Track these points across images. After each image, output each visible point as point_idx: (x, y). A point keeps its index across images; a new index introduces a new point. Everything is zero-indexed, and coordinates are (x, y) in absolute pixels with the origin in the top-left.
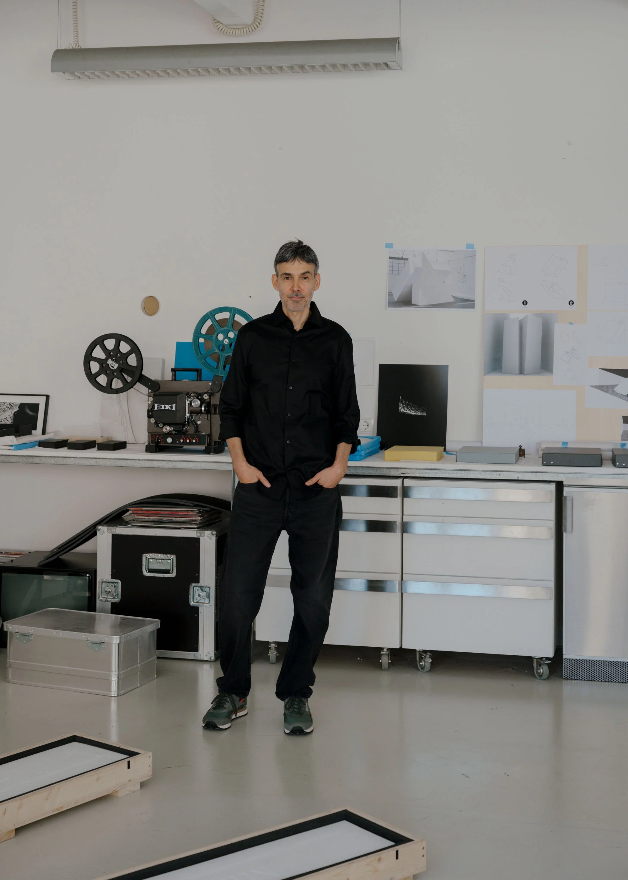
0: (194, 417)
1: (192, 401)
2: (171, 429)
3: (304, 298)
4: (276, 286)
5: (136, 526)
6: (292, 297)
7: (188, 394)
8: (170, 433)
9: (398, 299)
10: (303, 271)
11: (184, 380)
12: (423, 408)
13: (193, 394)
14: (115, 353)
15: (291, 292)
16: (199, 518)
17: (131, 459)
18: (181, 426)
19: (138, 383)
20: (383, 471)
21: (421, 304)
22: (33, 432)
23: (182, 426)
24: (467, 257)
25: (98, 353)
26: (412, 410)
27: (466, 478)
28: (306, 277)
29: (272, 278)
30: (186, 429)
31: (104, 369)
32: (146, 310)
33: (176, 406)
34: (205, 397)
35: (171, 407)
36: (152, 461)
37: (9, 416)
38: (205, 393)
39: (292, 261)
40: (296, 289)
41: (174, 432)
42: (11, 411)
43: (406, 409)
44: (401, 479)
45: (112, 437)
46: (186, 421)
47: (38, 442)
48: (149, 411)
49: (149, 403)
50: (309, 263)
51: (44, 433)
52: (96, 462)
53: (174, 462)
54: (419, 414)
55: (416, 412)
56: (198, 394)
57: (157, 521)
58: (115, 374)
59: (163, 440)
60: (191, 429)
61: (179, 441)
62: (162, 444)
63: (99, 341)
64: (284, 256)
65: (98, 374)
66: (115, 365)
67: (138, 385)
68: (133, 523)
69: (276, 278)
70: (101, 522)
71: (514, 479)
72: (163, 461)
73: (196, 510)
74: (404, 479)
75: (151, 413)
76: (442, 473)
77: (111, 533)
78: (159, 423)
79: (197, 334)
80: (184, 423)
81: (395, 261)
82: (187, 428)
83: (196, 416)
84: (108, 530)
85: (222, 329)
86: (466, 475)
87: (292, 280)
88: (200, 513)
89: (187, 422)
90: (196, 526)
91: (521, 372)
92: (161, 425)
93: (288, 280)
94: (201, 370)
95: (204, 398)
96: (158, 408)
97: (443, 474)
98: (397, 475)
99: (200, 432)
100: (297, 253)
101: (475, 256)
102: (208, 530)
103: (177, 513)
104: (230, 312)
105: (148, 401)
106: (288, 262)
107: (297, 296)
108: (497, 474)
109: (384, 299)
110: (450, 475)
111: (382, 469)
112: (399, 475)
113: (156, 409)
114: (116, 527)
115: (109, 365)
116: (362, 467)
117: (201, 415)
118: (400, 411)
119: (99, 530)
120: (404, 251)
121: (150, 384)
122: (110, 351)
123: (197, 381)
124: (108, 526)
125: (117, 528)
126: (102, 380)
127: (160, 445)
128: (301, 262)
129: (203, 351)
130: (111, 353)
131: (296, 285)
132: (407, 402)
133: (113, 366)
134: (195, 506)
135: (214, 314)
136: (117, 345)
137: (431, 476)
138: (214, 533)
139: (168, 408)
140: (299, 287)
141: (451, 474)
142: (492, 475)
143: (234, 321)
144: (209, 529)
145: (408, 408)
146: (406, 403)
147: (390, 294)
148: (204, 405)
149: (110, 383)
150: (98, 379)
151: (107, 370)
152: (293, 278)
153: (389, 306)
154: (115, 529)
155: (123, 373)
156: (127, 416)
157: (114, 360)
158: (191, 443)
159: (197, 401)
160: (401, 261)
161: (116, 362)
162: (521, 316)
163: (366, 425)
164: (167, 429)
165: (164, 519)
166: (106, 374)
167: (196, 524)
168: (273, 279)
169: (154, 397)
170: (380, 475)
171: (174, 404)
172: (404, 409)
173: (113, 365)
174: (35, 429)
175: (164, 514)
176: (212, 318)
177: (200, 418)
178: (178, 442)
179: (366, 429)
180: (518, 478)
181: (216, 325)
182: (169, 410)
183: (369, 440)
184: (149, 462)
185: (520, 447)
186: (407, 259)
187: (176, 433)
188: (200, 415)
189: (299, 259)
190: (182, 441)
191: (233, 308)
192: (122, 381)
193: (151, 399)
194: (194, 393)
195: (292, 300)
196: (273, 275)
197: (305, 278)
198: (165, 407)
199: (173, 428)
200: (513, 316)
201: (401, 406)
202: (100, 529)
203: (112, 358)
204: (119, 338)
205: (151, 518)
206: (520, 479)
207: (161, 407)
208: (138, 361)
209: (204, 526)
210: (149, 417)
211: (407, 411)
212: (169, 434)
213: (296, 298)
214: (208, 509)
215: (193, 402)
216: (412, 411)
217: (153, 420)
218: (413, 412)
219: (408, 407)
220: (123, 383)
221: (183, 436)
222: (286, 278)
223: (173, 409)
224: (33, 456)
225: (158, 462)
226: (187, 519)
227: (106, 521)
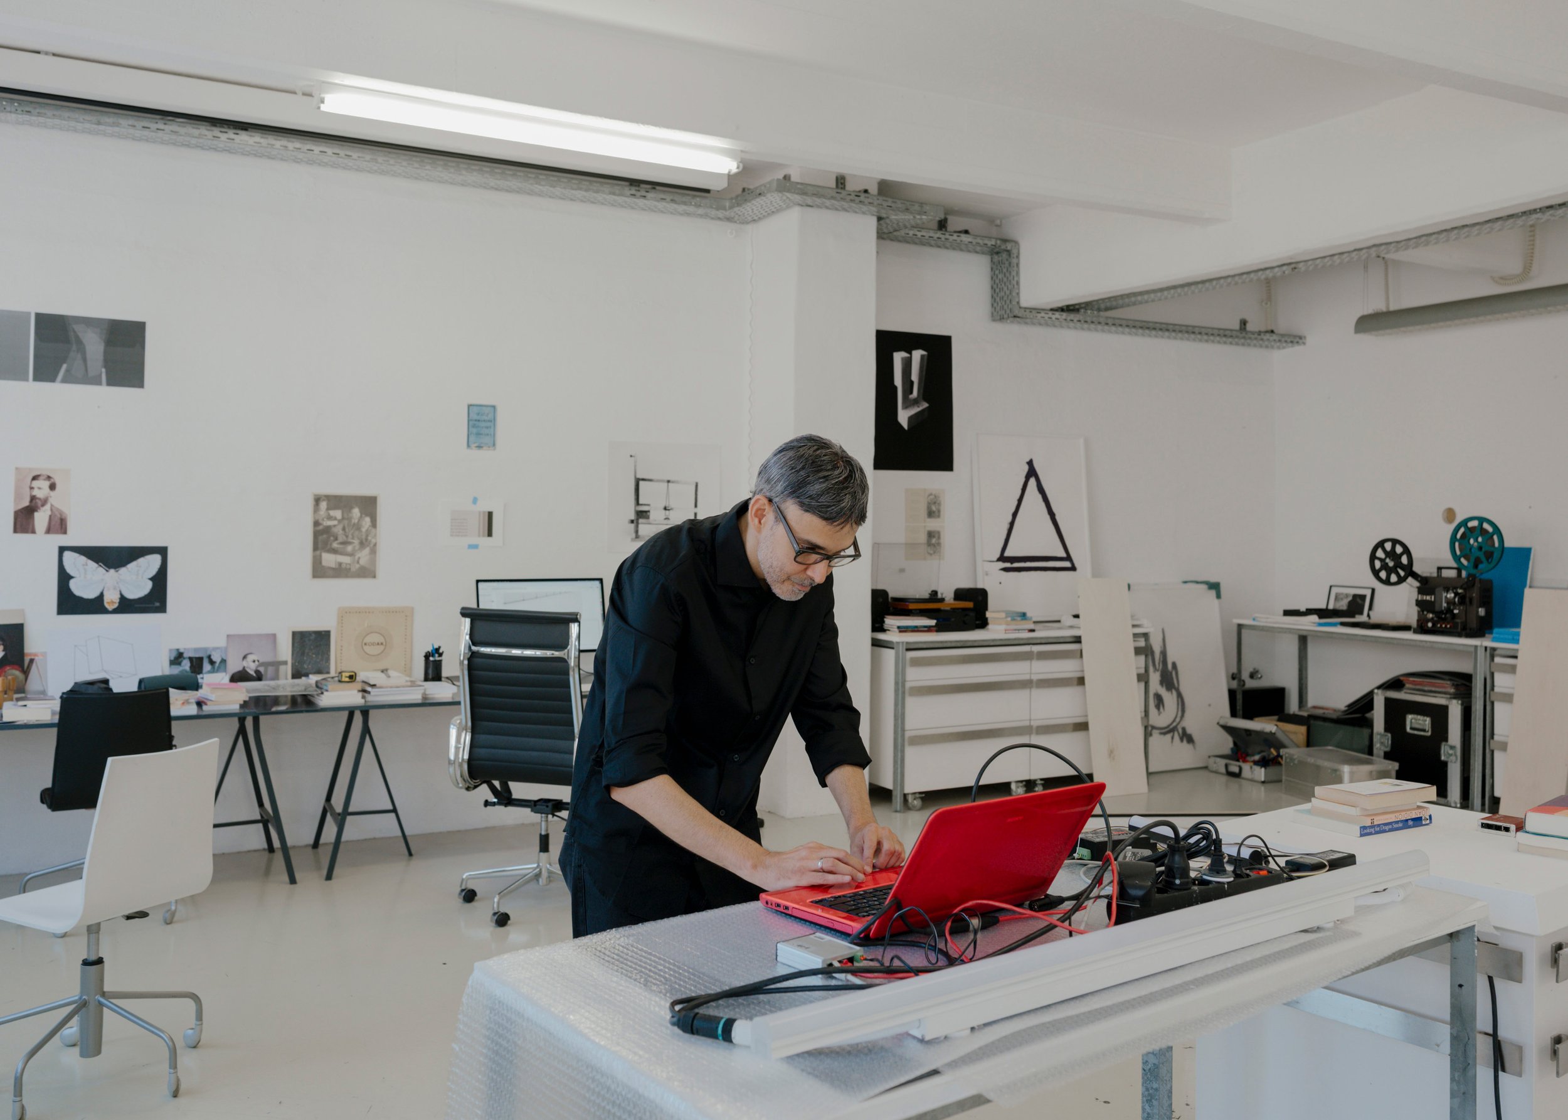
0: (1450, 607)
5: (1408, 692)
7: (1446, 588)
14: (1392, 554)
16: (1453, 690)
17: (1405, 639)
18: (1440, 614)
22: (1360, 614)
25: (1380, 554)
31: (1385, 566)
32: (1446, 520)
34: (1459, 591)
35: (1433, 598)
36: (1420, 641)
37: (1346, 602)
38: (1459, 587)
41: (1435, 618)
42: (1347, 599)
47: (1357, 623)
48: (1417, 601)
51: (1370, 615)
56: (1453, 588)
58: (1392, 570)
59: (1426, 625)
60: (1448, 616)
61: (1439, 625)
62: (1428, 627)
63: (1381, 544)
65: (1380, 570)
67: (1410, 579)
68: (1402, 689)
70: (1378, 687)
72: (1426, 641)
73: (1451, 683)
75: (1418, 603)
77: (1385, 697)
78: (1424, 611)
79: (1454, 538)
80: (1442, 612)
82: (1445, 615)
83: (1452, 605)
84: (1383, 694)
85: (1472, 534)
88: (1454, 685)
89: (1444, 610)
90: (1449, 696)
92: (1425, 613)
94: (1461, 568)
95: (1457, 592)
102: (1456, 700)
103: (1436, 684)
104: (1478, 520)
105: (1416, 592)
113: (1421, 599)
114: (1388, 691)
115: (1388, 563)
117: (1456, 605)
119: (1376, 693)
121: (1418, 578)
122: (1388, 552)
124: (1384, 691)
125: (1390, 692)
126: (1383, 575)
127: (1426, 628)
129: (1458, 553)
130: (1389, 554)
133: (1391, 564)
134: (1450, 680)
135: (1467, 522)
136: (1393, 547)
138: (1460, 702)
139: (1430, 599)
143: (1482, 528)
148: (1457, 597)
149: (1389, 577)
150: (1380, 574)
151: (1387, 567)
154: (1388, 694)
155: (1398, 569)
158: (1447, 628)
159: (1451, 594)
161: (1392, 560)
164: (1431, 616)
165: (1426, 688)
166: (1386, 570)
167: (1449, 694)
169: (1421, 589)
174: (1362, 612)
175: (1427, 685)
176: (1465, 526)
178: (1437, 626)
181: (1468, 531)
184: (1418, 641)
187: (1437, 619)
192: (1397, 576)
193: (1418, 590)
194: (1451, 587)
198: (1427, 597)
199: (1434, 615)
202: (1378, 693)
203: (1390, 558)
204: (1395, 542)
205: (1420, 687)
207: (1425, 597)
208: (1408, 561)
209: (1455, 696)
210: (1417, 605)
212: (1432, 620)
215: (1448, 594)
217: (1419, 608)
220: (1398, 578)
223: (1433, 600)
226: (1443, 690)
227: (1384, 686)
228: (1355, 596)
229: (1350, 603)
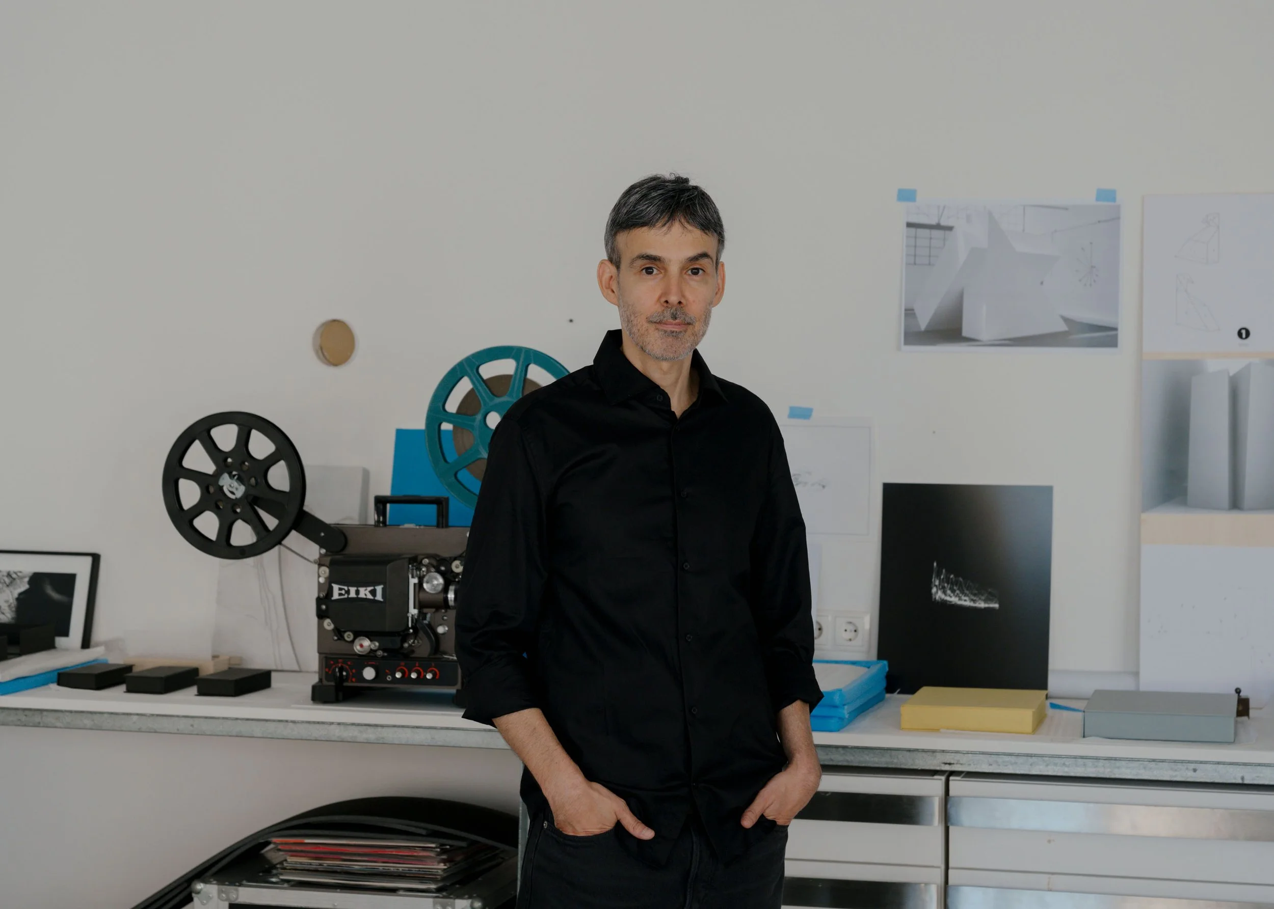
0: (428, 616)
1: (424, 576)
2: (373, 647)
3: (690, 326)
4: (610, 292)
5: (288, 881)
6: (660, 323)
7: (415, 561)
8: (372, 654)
9: (929, 325)
10: (692, 253)
11: (407, 526)
12: (990, 590)
13: (426, 561)
14: (237, 460)
15: (658, 308)
16: (442, 864)
17: (274, 721)
18: (398, 639)
19: (294, 533)
20: (897, 758)
21: (984, 336)
22: (60, 641)
23: (400, 638)
24: (1099, 222)
25: (198, 460)
26: (965, 596)
27: (1108, 776)
28: (698, 269)
29: (599, 271)
30: (410, 646)
31: (212, 498)
32: (326, 354)
33: (384, 590)
34: (457, 567)
35: (373, 593)
36: (326, 726)
37: (7, 601)
38: (455, 559)
39: (665, 224)
40: (673, 299)
41: (380, 653)
42: (11, 592)
43: (949, 592)
44: (943, 778)
45: (241, 659)
46: (410, 625)
47: (56, 674)
48: (319, 601)
49: (322, 580)
50: (707, 231)
51: (86, 643)
52: (192, 726)
53: (379, 729)
54: (982, 605)
55: (974, 601)
56: (438, 561)
57: (339, 870)
58: (238, 510)
59: (353, 673)
60: (421, 646)
61: (393, 676)
62: (352, 682)
63: (200, 431)
64: (642, 211)
65: (197, 510)
66: (237, 489)
67: (294, 539)
68: (281, 874)
69: (611, 269)
70: (202, 873)
71: (1233, 781)
72: (353, 724)
73: (433, 845)
74: (951, 778)
75: (324, 607)
76: (1047, 765)
77: (226, 900)
78: (345, 632)
79: (437, 412)
80: (406, 632)
81: (921, 232)
82: (414, 643)
83: (434, 612)
84: (220, 892)
85: (497, 400)
86: (1109, 770)
87: (661, 275)
88: (444, 851)
89: (412, 628)
90: (433, 886)
91: (1236, 503)
92: (348, 636)
93: (649, 277)
94: (447, 500)
95: (452, 572)
96: (340, 594)
97: (1049, 767)
98: (932, 768)
99: (445, 653)
100: (678, 205)
101: (1119, 218)
102: (460, 897)
103: (388, 851)
104: (517, 359)
105: (319, 576)
106: (654, 226)
107: (675, 318)
108: (1187, 769)
109: (895, 326)
110: (1066, 769)
111: (893, 753)
112: (938, 768)
113: (336, 596)
114: (241, 885)
115: (225, 489)
116: (844, 747)
117: (446, 611)
118: (934, 597)
119: (198, 893)
120: (944, 207)
121: (323, 534)
122: (226, 455)
123: (438, 526)
124: (221, 882)
125: (241, 889)
126: (208, 524)
127: (346, 684)
128: (689, 227)
129: (451, 456)
130: (229, 460)
131: (674, 289)
132: (952, 576)
133: (234, 490)
134: (433, 835)
135: (477, 364)
136: (243, 440)
137: (1018, 772)
138: (478, 904)
139: (366, 595)
140: (683, 296)
141: (1068, 766)
142: (1176, 770)
143: (525, 380)
144: (465, 895)
145: (953, 591)
146: (949, 578)
147: (910, 313)
148: (452, 588)
149: (226, 531)
150: (199, 523)
151: (220, 500)
152: (664, 270)
153: (907, 342)
154: (237, 890)
155: (256, 507)
156: (281, 610)
157: (235, 476)
158: (421, 680)
159: (436, 579)
160: (936, 233)
161: (240, 480)
162: (1234, 367)
163: (851, 631)
164: (365, 645)
165: (357, 866)
166: (216, 510)
167: (434, 880)
168: (601, 272)
169: (332, 565)
170: (890, 766)
171: (379, 584)
172: (945, 593)
173: (233, 488)
174: (65, 633)
175: (360, 855)
176: (472, 375)
177: (445, 618)
178: (389, 678)
179: (850, 640)
180: (1243, 778)
181: (483, 391)
182: (366, 599)
183: (860, 673)
184: (317, 726)
185: (1238, 691)
186: (950, 228)
187: (386, 654)
188: (443, 611)
189: (683, 220)
190: (398, 675)
191: (524, 351)
192: (254, 528)
193: (325, 571)
194: (428, 556)
195: (662, 330)
196: (602, 263)
197: (695, 272)
198: (357, 592)
199: (377, 644)
200: (1213, 366)
201: (936, 586)
202: (201, 890)
203: (231, 472)
204: (248, 423)
205: (326, 863)
206: (1246, 782)
207: (348, 592)
209: (453, 886)
210: (321, 615)
211: (951, 597)
212: (368, 658)
213: (671, 324)
214: (464, 844)
215: (425, 579)
216: (964, 598)
217: (328, 625)
218: (965, 600)
219: (955, 588)
220: (257, 533)
221: (403, 663)
222: (644, 271)
223: (376, 598)
224: (41, 711)
225: (342, 727)
226: (414, 867)
227: (215, 869)
228: (37, 579)
229: (23, 600)
